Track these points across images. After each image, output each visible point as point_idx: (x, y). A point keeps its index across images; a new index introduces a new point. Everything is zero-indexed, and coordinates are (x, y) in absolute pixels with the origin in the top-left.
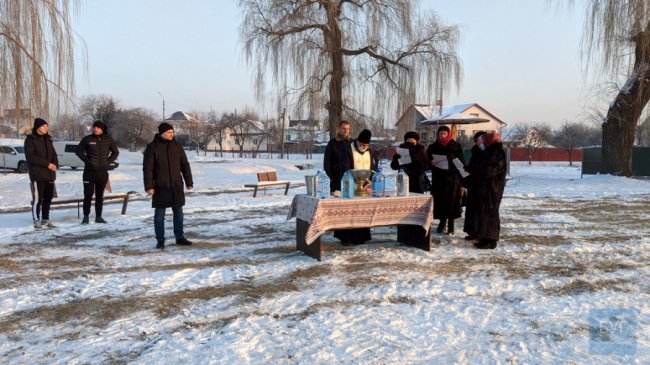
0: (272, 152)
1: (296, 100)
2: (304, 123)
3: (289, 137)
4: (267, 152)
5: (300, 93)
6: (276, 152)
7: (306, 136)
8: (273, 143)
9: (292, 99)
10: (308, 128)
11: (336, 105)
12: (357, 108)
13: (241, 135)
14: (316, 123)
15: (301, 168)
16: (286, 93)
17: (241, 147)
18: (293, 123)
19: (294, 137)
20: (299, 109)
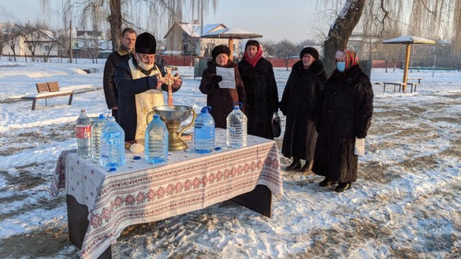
0: (62, 57)
1: (80, 13)
2: (89, 33)
3: (77, 45)
4: (58, 56)
5: (83, 6)
6: (66, 57)
7: (91, 44)
8: (63, 49)
9: (77, 12)
10: (93, 37)
11: (116, 19)
12: (135, 22)
13: (32, 42)
14: (99, 34)
15: (88, 72)
16: (70, 7)
17: (33, 53)
18: (79, 33)
19: (81, 45)
20: (83, 20)
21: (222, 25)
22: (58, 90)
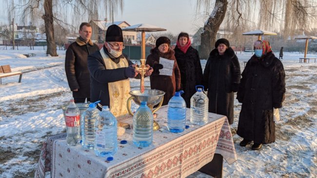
0: (7, 45)
1: (21, 13)
2: (26, 28)
3: (17, 36)
4: (3, 45)
5: (23, 8)
6: (9, 45)
7: (29, 36)
8: (7, 40)
9: (19, 12)
10: (30, 31)
11: (49, 17)
12: (63, 20)
14: (35, 28)
15: (28, 56)
16: (14, 8)
18: (19, 28)
19: (21, 36)
20: (24, 18)
21: (125, 22)
22: (10, 71)
